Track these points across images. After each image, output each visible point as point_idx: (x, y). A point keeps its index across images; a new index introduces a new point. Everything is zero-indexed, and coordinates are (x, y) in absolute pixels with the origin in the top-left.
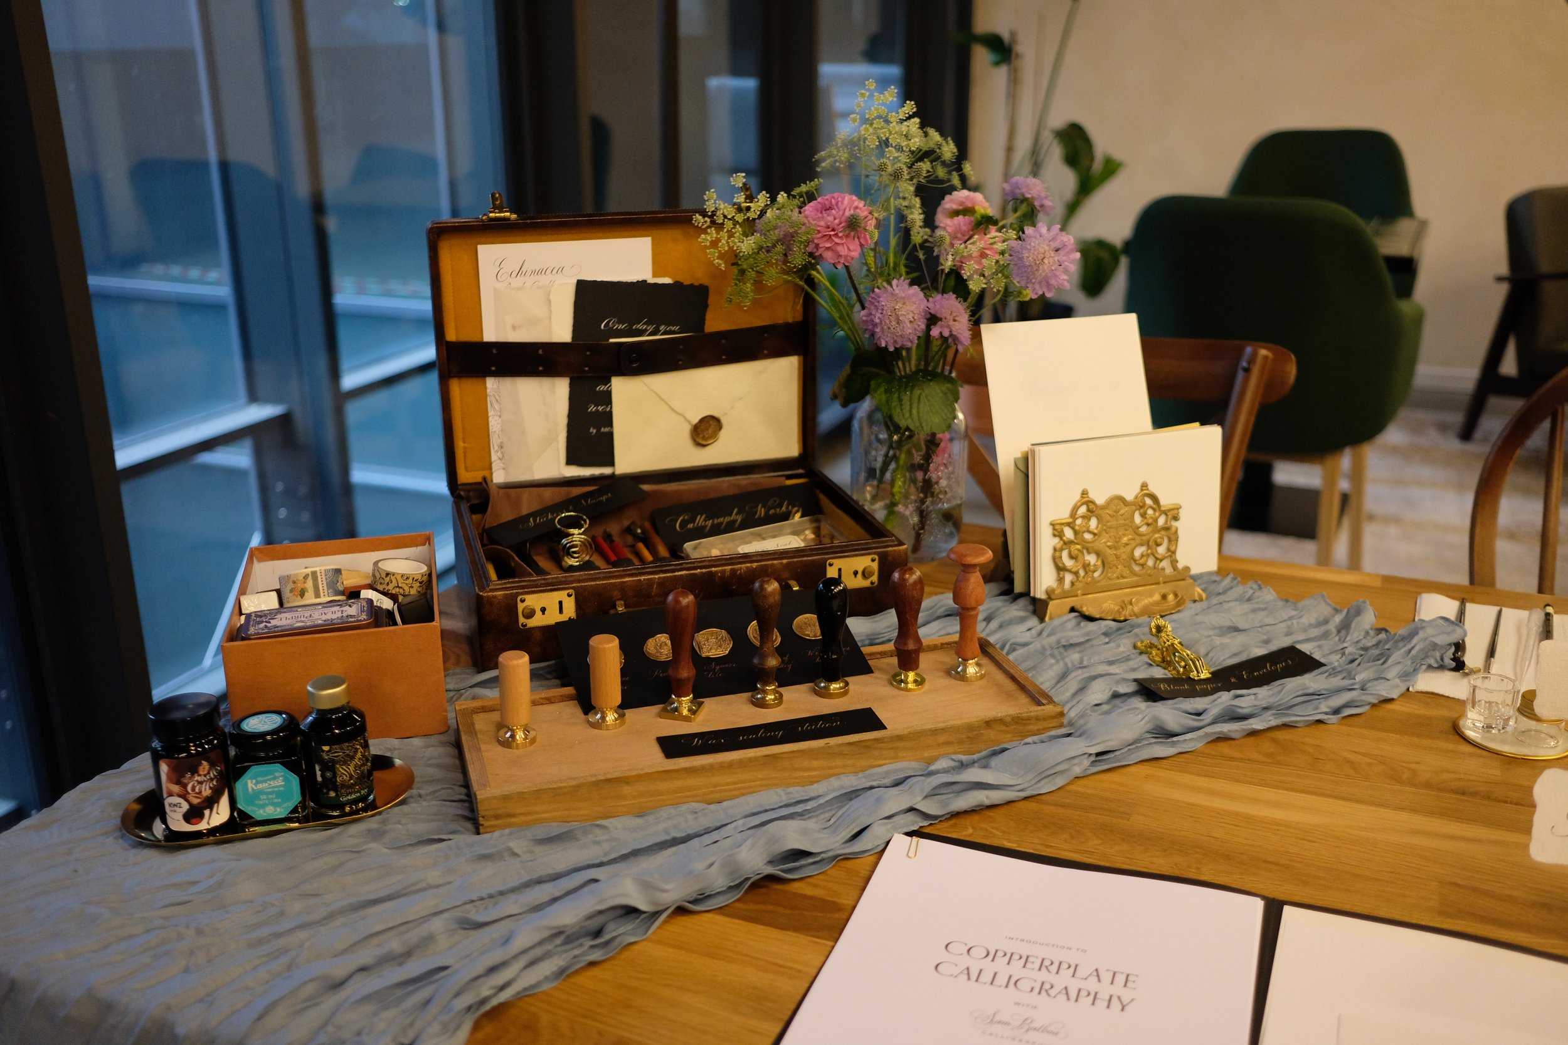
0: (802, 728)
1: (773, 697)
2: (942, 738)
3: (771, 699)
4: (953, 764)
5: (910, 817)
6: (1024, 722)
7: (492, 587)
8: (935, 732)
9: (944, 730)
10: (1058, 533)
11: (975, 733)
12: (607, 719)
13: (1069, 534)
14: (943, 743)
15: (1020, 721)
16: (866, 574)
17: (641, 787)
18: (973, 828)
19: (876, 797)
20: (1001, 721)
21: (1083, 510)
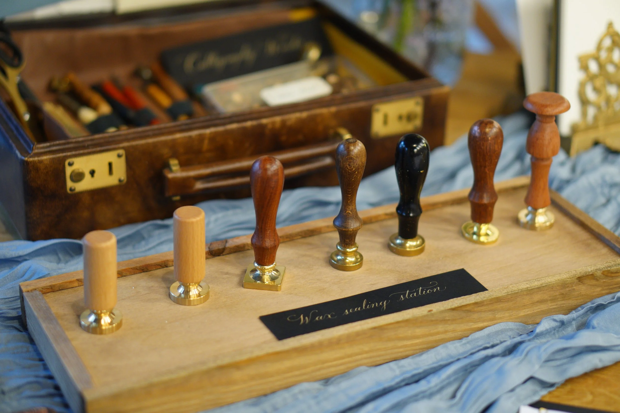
0: (404, 296)
1: (353, 259)
2: (537, 297)
3: (351, 262)
4: (554, 324)
5: (530, 386)
6: (613, 275)
7: (36, 151)
8: (530, 292)
9: (539, 289)
10: (584, 67)
11: (567, 289)
12: (191, 294)
13: (593, 67)
14: (538, 302)
15: (609, 275)
16: (410, 117)
17: (252, 371)
18: (592, 393)
19: (496, 368)
20: (592, 276)
21: (607, 42)
